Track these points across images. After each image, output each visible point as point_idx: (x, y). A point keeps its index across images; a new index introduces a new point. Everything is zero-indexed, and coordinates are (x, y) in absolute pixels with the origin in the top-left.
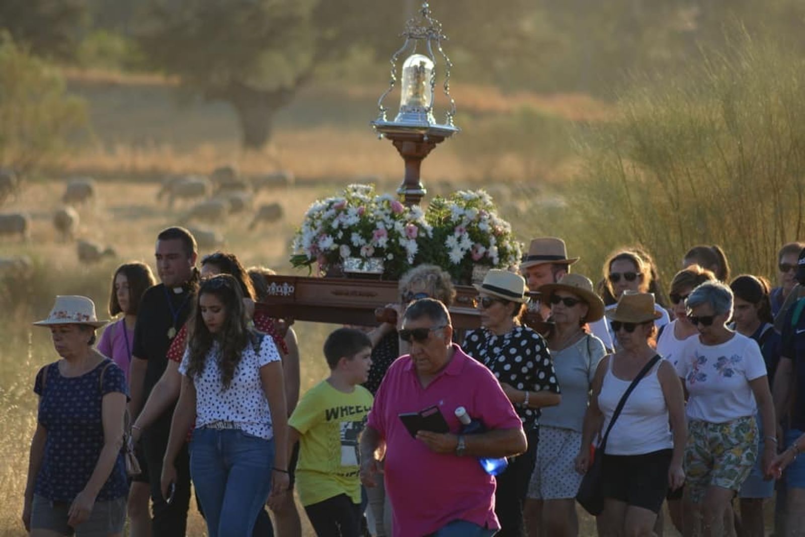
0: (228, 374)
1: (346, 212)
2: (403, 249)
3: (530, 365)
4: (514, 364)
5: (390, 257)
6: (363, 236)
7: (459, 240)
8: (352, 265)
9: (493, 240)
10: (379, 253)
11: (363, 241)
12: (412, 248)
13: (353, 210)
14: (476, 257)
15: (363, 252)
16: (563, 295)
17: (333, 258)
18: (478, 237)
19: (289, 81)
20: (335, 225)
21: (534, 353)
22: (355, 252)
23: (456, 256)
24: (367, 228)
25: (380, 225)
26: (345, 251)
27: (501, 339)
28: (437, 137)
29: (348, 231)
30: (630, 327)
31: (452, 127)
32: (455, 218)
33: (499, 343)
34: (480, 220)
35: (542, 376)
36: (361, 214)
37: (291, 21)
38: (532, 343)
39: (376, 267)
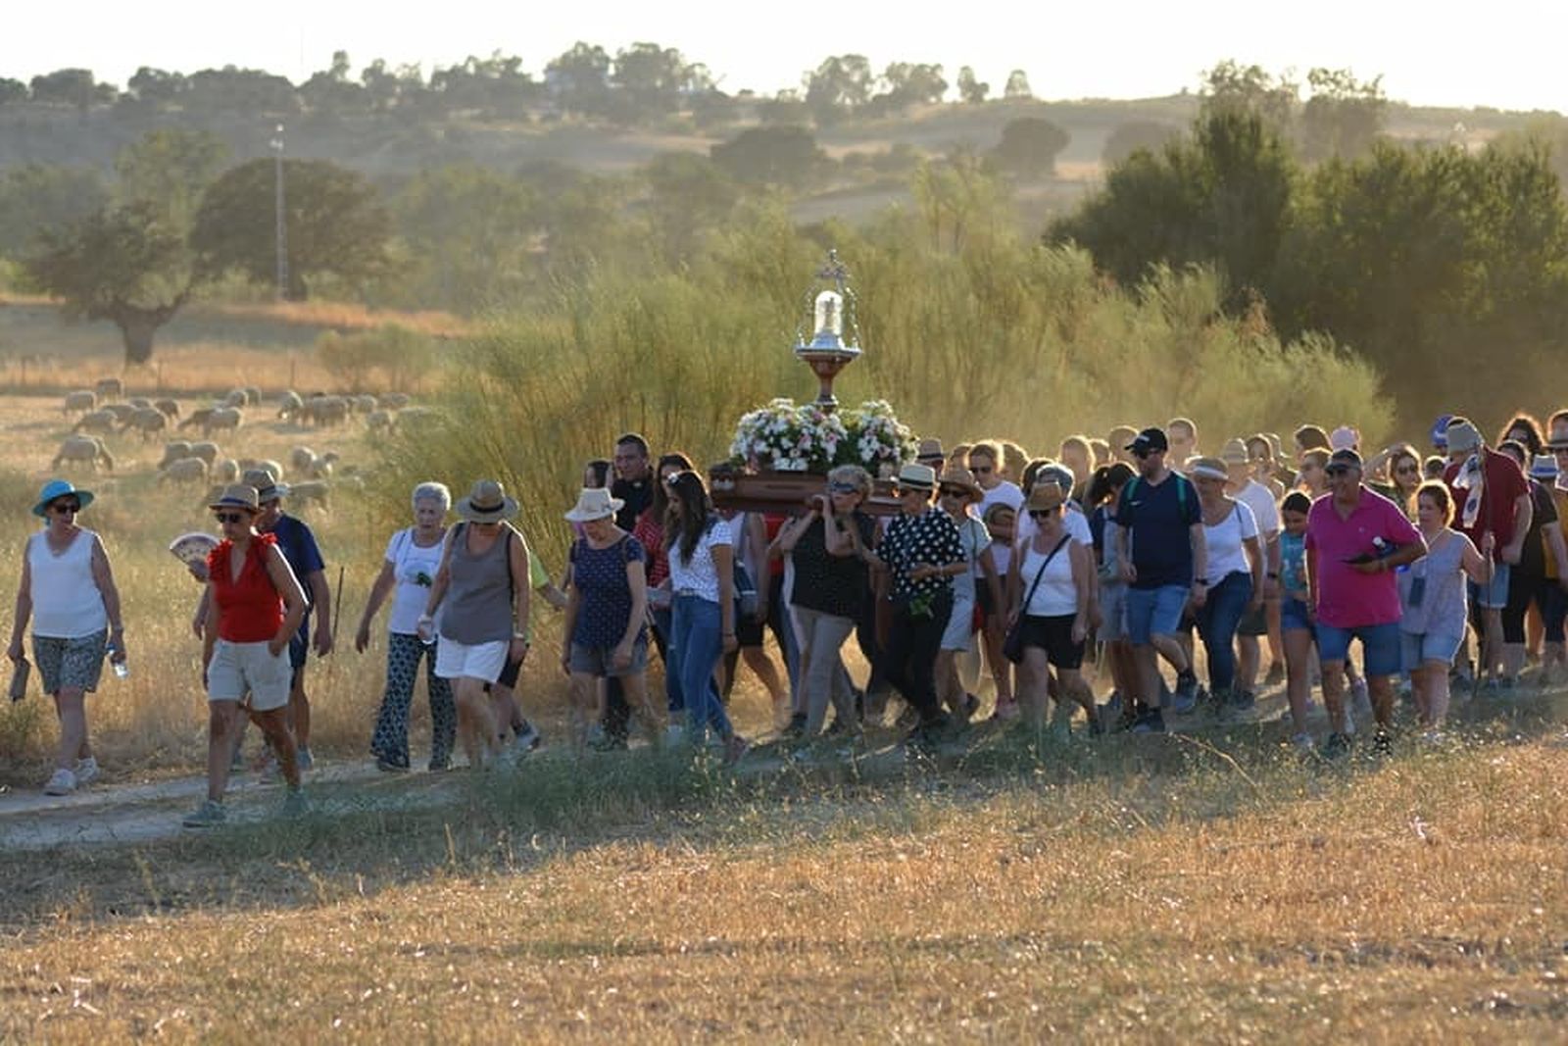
0: (687, 554)
1: (776, 422)
2: (824, 450)
3: (942, 539)
4: (927, 540)
5: (815, 457)
6: (791, 440)
7: (869, 442)
8: (782, 464)
9: (896, 442)
10: (804, 454)
11: (791, 445)
12: (831, 449)
13: (781, 418)
14: (882, 456)
15: (792, 454)
16: (952, 488)
17: (767, 458)
18: (885, 439)
19: (169, 302)
20: (767, 432)
21: (944, 530)
22: (785, 453)
23: (867, 456)
24: (794, 434)
25: (804, 431)
26: (776, 453)
27: (918, 519)
28: (846, 358)
29: (778, 437)
30: (1045, 514)
31: (857, 350)
32: (862, 424)
33: (916, 523)
34: (883, 425)
35: (951, 548)
36: (788, 422)
37: (173, 245)
38: (942, 522)
39: (802, 465)
